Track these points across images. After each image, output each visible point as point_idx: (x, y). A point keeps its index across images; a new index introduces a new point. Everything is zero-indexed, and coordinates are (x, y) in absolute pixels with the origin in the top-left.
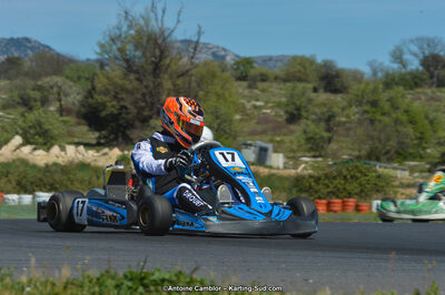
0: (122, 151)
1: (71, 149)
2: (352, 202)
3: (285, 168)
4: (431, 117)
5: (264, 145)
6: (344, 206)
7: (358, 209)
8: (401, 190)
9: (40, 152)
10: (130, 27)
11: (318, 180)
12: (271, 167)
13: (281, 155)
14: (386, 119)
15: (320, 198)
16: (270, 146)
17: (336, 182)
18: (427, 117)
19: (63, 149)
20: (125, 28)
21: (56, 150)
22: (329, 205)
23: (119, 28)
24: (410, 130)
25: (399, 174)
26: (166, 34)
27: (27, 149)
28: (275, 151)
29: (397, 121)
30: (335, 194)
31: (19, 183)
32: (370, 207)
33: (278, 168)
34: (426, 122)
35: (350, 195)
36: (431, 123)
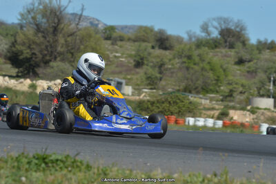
0: (32, 81)
2: (173, 118)
3: (133, 95)
4: (224, 67)
5: (120, 80)
6: (168, 120)
7: (176, 122)
8: (204, 112)
10: (40, 4)
11: (153, 103)
13: (130, 87)
14: (196, 67)
16: (124, 81)
17: (164, 105)
18: (221, 67)
20: (36, 5)
23: (33, 4)
24: (211, 75)
25: (203, 101)
26: (62, 9)
28: (127, 85)
29: (203, 69)
30: (163, 113)
32: (185, 122)
33: (128, 95)
34: (221, 70)
35: (172, 114)
36: (224, 70)
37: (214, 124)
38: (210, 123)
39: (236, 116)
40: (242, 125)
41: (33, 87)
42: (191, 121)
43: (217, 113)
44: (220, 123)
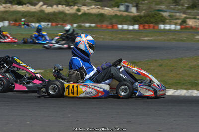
0: (78, 7)
1: (60, 7)
2: (152, 25)
5: (128, 5)
6: (149, 27)
7: (154, 28)
9: (49, 8)
11: (141, 18)
12: (132, 13)
13: (135, 8)
15: (141, 24)
16: (131, 5)
17: (147, 18)
19: (57, 7)
21: (55, 7)
22: (144, 26)
25: (178, 14)
27: (45, 7)
28: (133, 7)
30: (146, 23)
31: (38, 19)
32: (158, 27)
35: (152, 23)
37: (175, 28)
38: (173, 27)
39: (190, 23)
40: (191, 28)
41: (78, 10)
42: (162, 27)
43: (179, 21)
44: (178, 27)
